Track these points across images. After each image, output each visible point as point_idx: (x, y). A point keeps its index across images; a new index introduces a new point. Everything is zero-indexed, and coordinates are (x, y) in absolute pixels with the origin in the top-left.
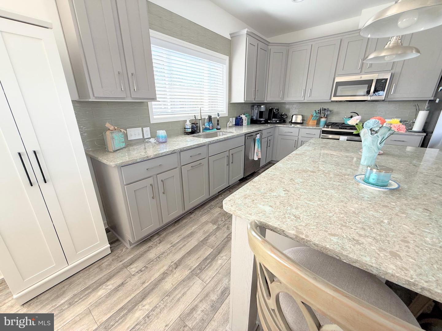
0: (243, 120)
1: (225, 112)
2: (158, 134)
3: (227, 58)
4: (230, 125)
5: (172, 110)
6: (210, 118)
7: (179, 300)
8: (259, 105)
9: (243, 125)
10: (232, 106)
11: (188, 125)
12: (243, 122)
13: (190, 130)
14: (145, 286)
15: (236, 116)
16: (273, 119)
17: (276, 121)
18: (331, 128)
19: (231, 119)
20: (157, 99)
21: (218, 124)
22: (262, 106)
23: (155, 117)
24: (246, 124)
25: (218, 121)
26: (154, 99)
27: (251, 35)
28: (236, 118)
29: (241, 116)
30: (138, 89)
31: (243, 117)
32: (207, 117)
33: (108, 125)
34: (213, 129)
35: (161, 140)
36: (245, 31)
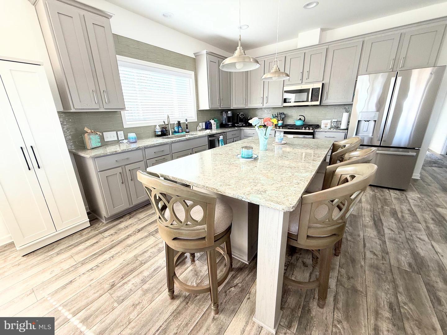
0: (212, 124)
1: (194, 118)
2: (129, 136)
3: (193, 73)
4: (199, 129)
5: (144, 117)
6: (179, 123)
7: (136, 248)
8: (226, 111)
9: (212, 128)
10: (201, 112)
11: (158, 129)
12: (211, 126)
13: (160, 133)
14: (113, 242)
15: (205, 121)
16: (240, 123)
17: (243, 124)
18: (282, 129)
19: (200, 124)
20: (126, 109)
21: (187, 128)
22: (229, 112)
23: (127, 123)
24: (216, 128)
25: (187, 125)
26: (124, 109)
27: (211, 54)
28: (206, 123)
29: (210, 121)
30: (109, 102)
31: (212, 122)
32: (176, 122)
33: (86, 129)
34: (182, 132)
35: (131, 141)
36: (204, 52)
